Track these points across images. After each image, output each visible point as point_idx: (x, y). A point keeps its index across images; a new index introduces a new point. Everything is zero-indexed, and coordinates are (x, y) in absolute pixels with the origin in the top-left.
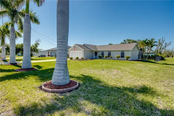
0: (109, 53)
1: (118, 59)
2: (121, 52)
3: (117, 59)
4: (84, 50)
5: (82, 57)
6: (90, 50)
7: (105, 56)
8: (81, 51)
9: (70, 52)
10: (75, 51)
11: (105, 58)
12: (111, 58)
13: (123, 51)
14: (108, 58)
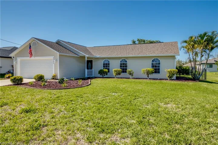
0: (124, 64)
1: (148, 76)
2: (153, 61)
3: (146, 77)
4: (60, 55)
5: (54, 74)
6: (77, 56)
7: (115, 71)
8: (52, 58)
9: (16, 60)
10: (33, 58)
11: (114, 75)
12: (130, 74)
13: (157, 59)
14: (123, 75)
